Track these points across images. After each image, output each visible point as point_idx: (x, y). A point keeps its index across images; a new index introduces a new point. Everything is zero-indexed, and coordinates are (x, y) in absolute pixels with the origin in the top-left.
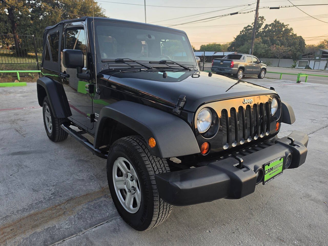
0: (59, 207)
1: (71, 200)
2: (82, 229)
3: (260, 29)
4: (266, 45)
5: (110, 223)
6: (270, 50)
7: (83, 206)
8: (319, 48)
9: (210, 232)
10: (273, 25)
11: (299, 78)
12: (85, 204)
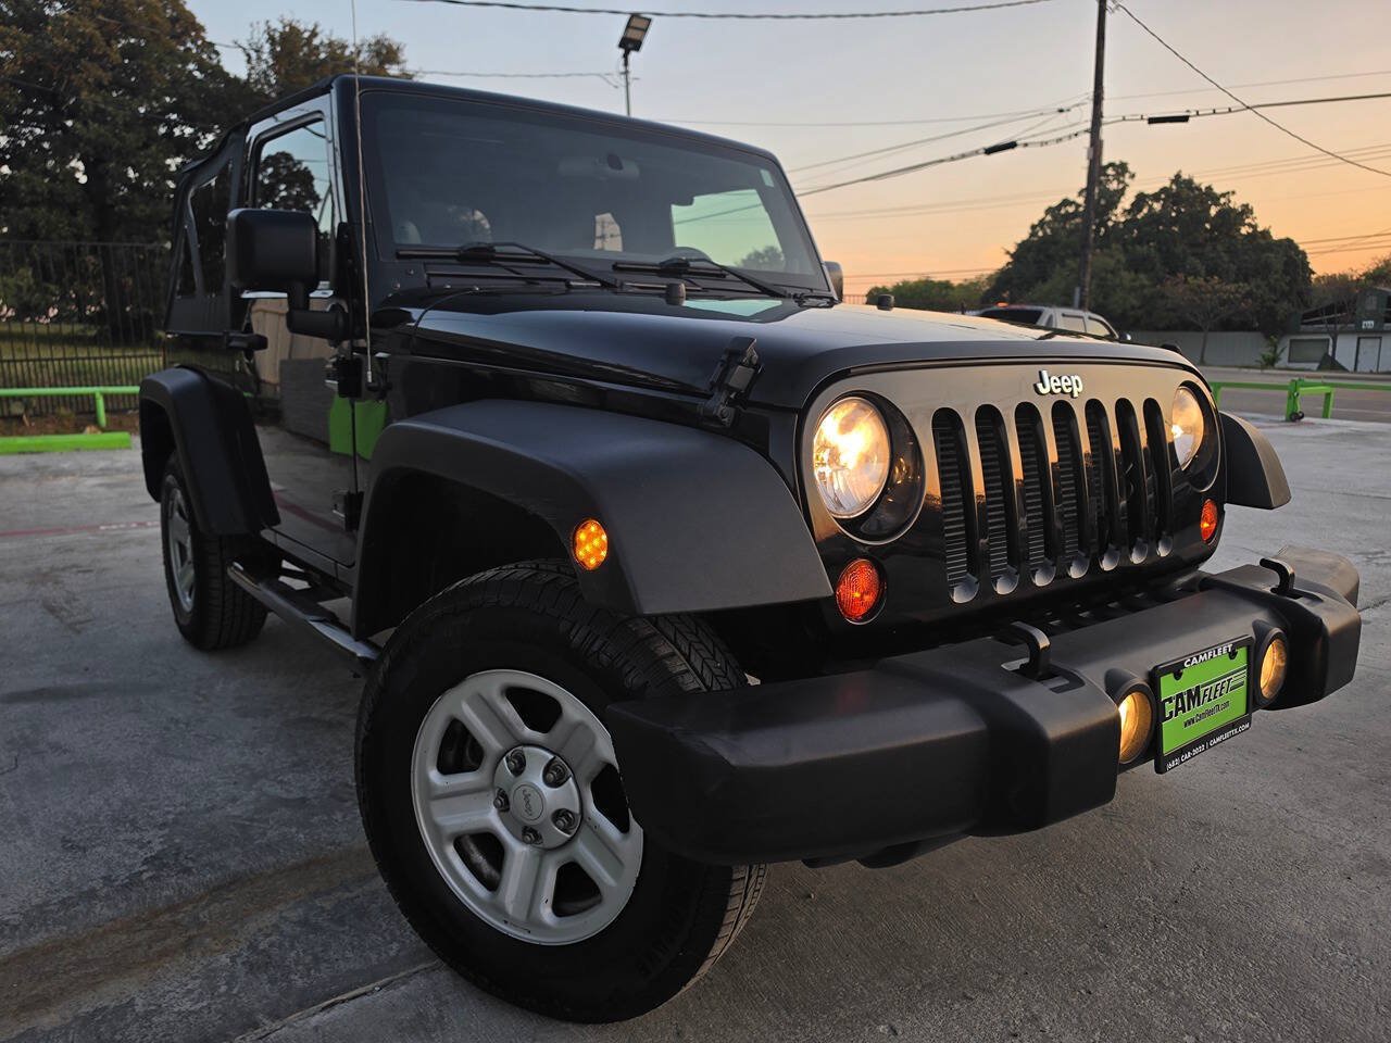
0: (167, 917)
1: (233, 887)
2: (260, 1016)
3: (1116, 212)
4: (1143, 278)
5: (403, 988)
6: (1163, 296)
7: (284, 914)
8: (1371, 281)
9: (895, 1033)
10: (1167, 196)
11: (1294, 402)
12: (292, 902)
